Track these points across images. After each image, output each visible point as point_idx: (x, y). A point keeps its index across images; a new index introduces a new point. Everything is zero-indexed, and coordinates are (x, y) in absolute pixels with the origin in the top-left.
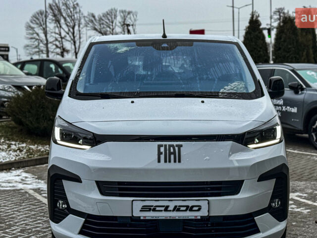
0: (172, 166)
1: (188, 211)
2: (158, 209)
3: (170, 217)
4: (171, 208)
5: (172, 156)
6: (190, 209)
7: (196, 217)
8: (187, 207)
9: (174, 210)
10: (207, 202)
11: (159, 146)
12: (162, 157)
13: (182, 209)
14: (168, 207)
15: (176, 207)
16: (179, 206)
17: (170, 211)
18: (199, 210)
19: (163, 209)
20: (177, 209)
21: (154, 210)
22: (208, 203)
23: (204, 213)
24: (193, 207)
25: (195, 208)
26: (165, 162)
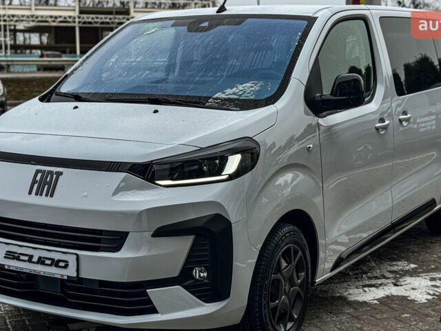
0: (43, 200)
1: (53, 266)
2: (22, 257)
3: (35, 271)
4: (35, 259)
5: (46, 186)
6: (55, 263)
7: (62, 276)
8: (52, 260)
9: (38, 263)
10: (75, 257)
11: (38, 172)
12: (36, 186)
13: (47, 262)
14: (31, 257)
15: (40, 258)
16: (44, 258)
17: (34, 263)
18: (66, 267)
19: (27, 258)
20: (41, 261)
21: (18, 259)
22: (78, 259)
23: (71, 272)
24: (59, 261)
25: (62, 264)
26: (37, 194)
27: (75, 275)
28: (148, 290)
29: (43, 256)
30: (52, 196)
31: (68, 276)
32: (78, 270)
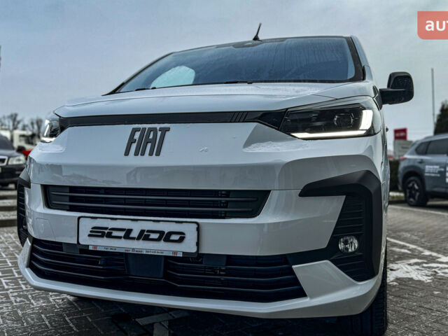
0: (147, 160)
1: (162, 241)
2: (115, 233)
3: (133, 249)
5: (149, 145)
6: (165, 237)
7: (175, 252)
8: (161, 233)
9: (138, 238)
10: (196, 226)
11: (134, 131)
12: (134, 146)
13: (153, 236)
14: (129, 231)
16: (148, 231)
17: (133, 238)
18: (181, 240)
19: (122, 234)
20: (144, 236)
21: (109, 236)
22: (198, 229)
23: (189, 246)
24: (171, 233)
25: (174, 237)
26: (136, 154)
27: (194, 250)
28: (294, 267)
29: (146, 229)
30: (158, 154)
31: (183, 253)
32: (198, 244)
